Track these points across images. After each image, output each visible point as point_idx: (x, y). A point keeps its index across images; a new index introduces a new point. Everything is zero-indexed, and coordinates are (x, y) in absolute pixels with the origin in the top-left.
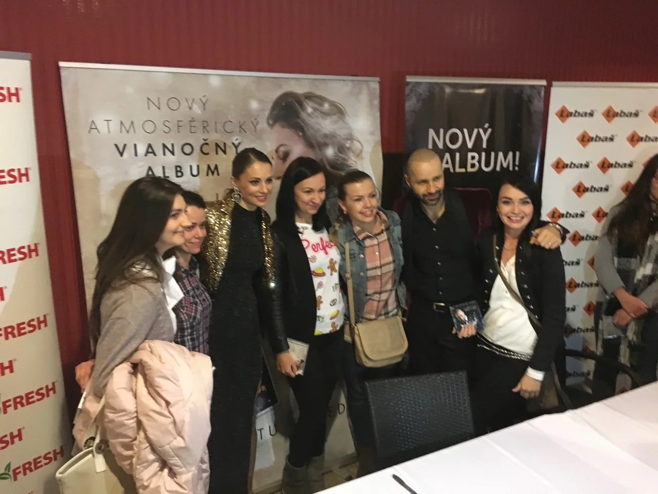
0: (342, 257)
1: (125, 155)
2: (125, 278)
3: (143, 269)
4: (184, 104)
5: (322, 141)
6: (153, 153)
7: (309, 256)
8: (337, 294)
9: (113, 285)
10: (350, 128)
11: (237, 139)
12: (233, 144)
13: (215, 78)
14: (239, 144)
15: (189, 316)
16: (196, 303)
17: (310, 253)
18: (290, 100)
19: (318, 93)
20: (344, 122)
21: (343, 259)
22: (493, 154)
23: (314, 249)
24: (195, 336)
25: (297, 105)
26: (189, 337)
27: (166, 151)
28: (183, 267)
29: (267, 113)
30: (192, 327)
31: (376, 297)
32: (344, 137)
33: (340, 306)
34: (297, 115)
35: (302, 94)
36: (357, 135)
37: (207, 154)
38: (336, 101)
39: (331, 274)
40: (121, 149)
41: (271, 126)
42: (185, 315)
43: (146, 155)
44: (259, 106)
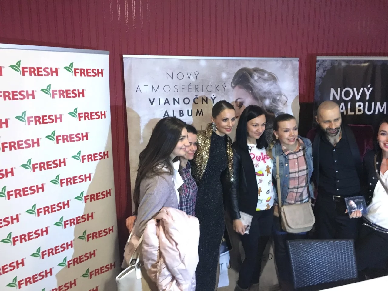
0: (274, 165)
1: (154, 104)
2: (153, 172)
3: (163, 167)
4: (186, 76)
5: (263, 96)
6: (168, 103)
7: (254, 163)
8: (270, 187)
9: (147, 175)
10: (279, 88)
11: (214, 95)
12: (212, 98)
13: (203, 61)
14: (215, 98)
15: (186, 195)
16: (190, 188)
17: (255, 162)
18: (245, 72)
19: (261, 68)
20: (277, 85)
21: (275, 166)
22: (373, 103)
23: (257, 160)
24: (188, 206)
25: (248, 74)
26: (185, 207)
27: (175, 102)
28: (183, 167)
29: (231, 80)
30: (187, 201)
31: (295, 190)
32: (276, 93)
33: (272, 194)
34: (248, 81)
35: (251, 69)
36: (283, 92)
37: (197, 103)
38: (272, 72)
39: (268, 175)
40: (152, 101)
41: (233, 87)
42: (184, 194)
43: (164, 104)
44: (227, 76)
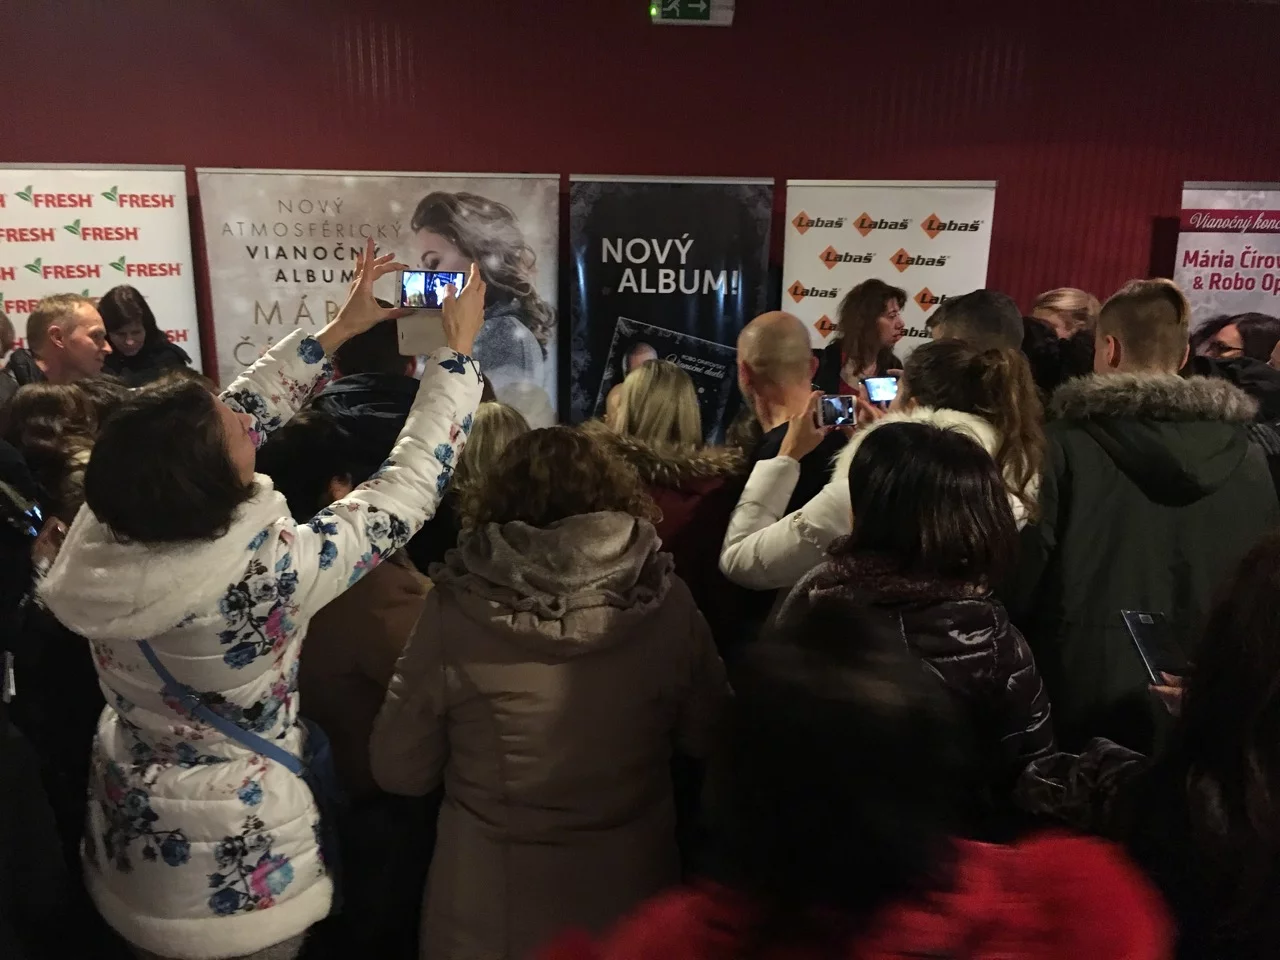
1: (256, 257)
4: (316, 210)
5: (482, 249)
6: (284, 255)
10: (518, 233)
13: (350, 179)
18: (439, 201)
19: (476, 193)
20: (512, 227)
22: (697, 272)
25: (448, 206)
27: (298, 254)
29: (411, 216)
32: (511, 245)
34: (449, 219)
35: (454, 195)
38: (500, 203)
40: (253, 251)
41: (417, 230)
43: (277, 258)
44: (403, 208)
